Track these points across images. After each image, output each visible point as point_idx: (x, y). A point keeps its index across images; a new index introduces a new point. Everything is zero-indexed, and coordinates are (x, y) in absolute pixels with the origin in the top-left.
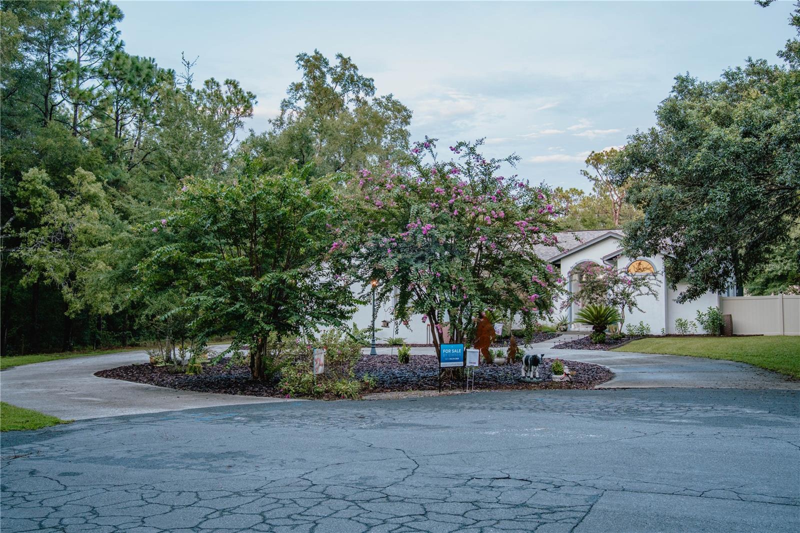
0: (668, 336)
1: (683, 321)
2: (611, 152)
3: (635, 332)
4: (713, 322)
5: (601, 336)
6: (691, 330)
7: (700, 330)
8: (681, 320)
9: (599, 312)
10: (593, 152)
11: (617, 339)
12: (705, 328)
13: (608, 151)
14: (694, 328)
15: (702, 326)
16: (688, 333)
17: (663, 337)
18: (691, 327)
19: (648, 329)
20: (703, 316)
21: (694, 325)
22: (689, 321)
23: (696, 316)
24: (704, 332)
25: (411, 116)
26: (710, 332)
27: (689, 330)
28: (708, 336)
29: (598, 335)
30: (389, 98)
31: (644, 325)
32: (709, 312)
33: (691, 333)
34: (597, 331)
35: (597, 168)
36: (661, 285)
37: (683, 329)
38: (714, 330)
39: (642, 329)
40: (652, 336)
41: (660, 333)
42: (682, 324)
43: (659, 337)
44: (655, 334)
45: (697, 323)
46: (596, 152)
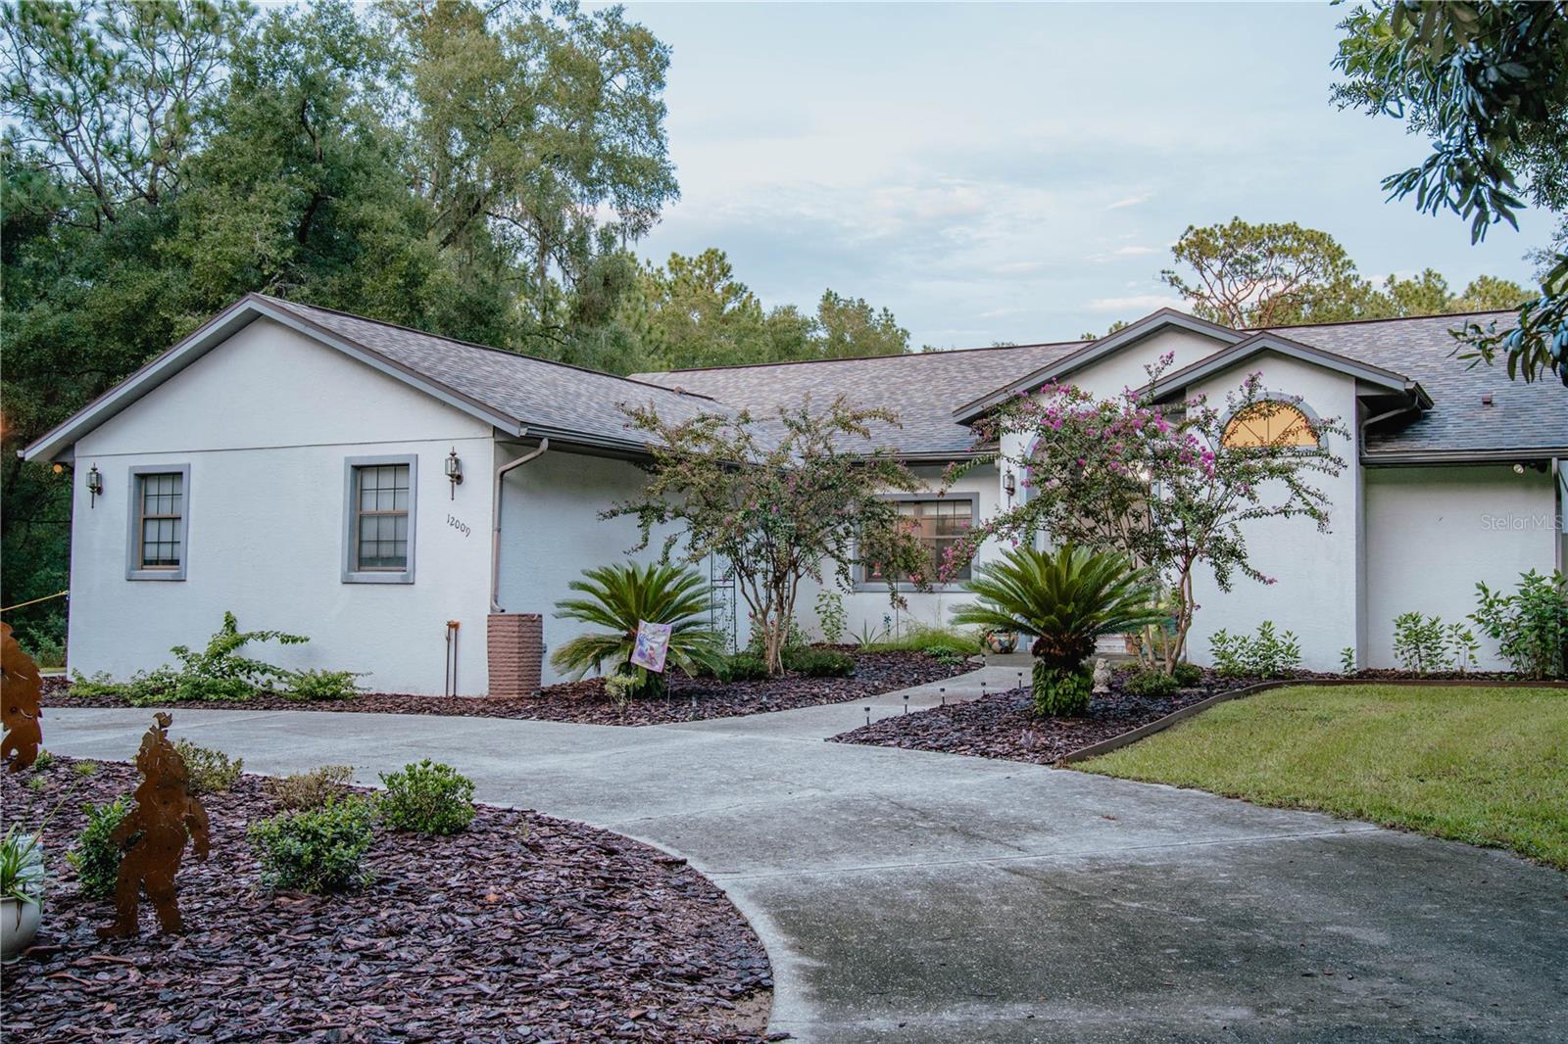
0: (1367, 677)
1: (1424, 623)
2: (1233, 226)
3: (1242, 661)
4: (1541, 629)
5: (1070, 683)
6: (1453, 657)
7: (1488, 657)
8: (1416, 620)
9: (1053, 577)
10: (1191, 228)
11: (1155, 694)
12: (1511, 649)
13: (1227, 227)
14: (1465, 651)
15: (1499, 641)
16: (1443, 668)
17: (1349, 680)
18: (1453, 647)
19: (1291, 651)
20: (1500, 607)
21: (1467, 638)
22: (1445, 622)
23: (1474, 607)
24: (1505, 666)
25: (668, 63)
26: (1526, 665)
27: (1448, 655)
28: (1517, 679)
29: (1055, 680)
30: (614, 16)
31: (1277, 635)
32: (1524, 592)
33: (1455, 667)
34: (1051, 662)
35: (1201, 270)
36: (1342, 471)
37: (1423, 652)
38: (1543, 660)
39: (1269, 648)
40: (1305, 678)
41: (1337, 667)
42: (1419, 635)
43: (1330, 680)
44: (1318, 668)
45: (1475, 629)
46: (1198, 227)
